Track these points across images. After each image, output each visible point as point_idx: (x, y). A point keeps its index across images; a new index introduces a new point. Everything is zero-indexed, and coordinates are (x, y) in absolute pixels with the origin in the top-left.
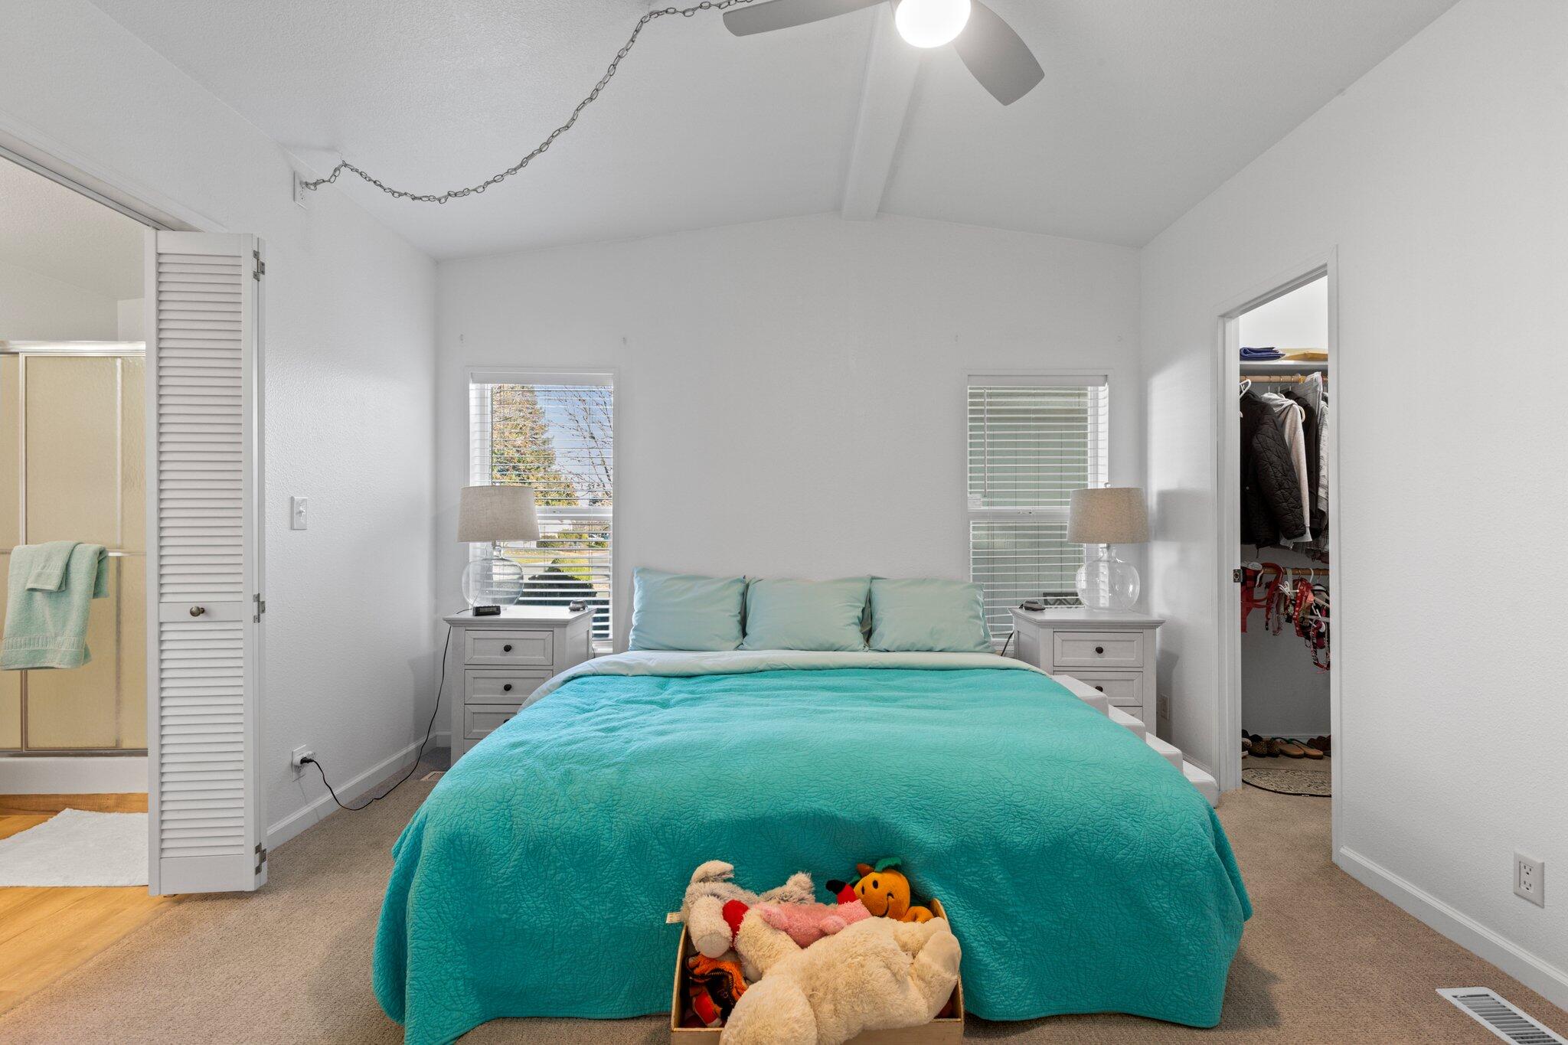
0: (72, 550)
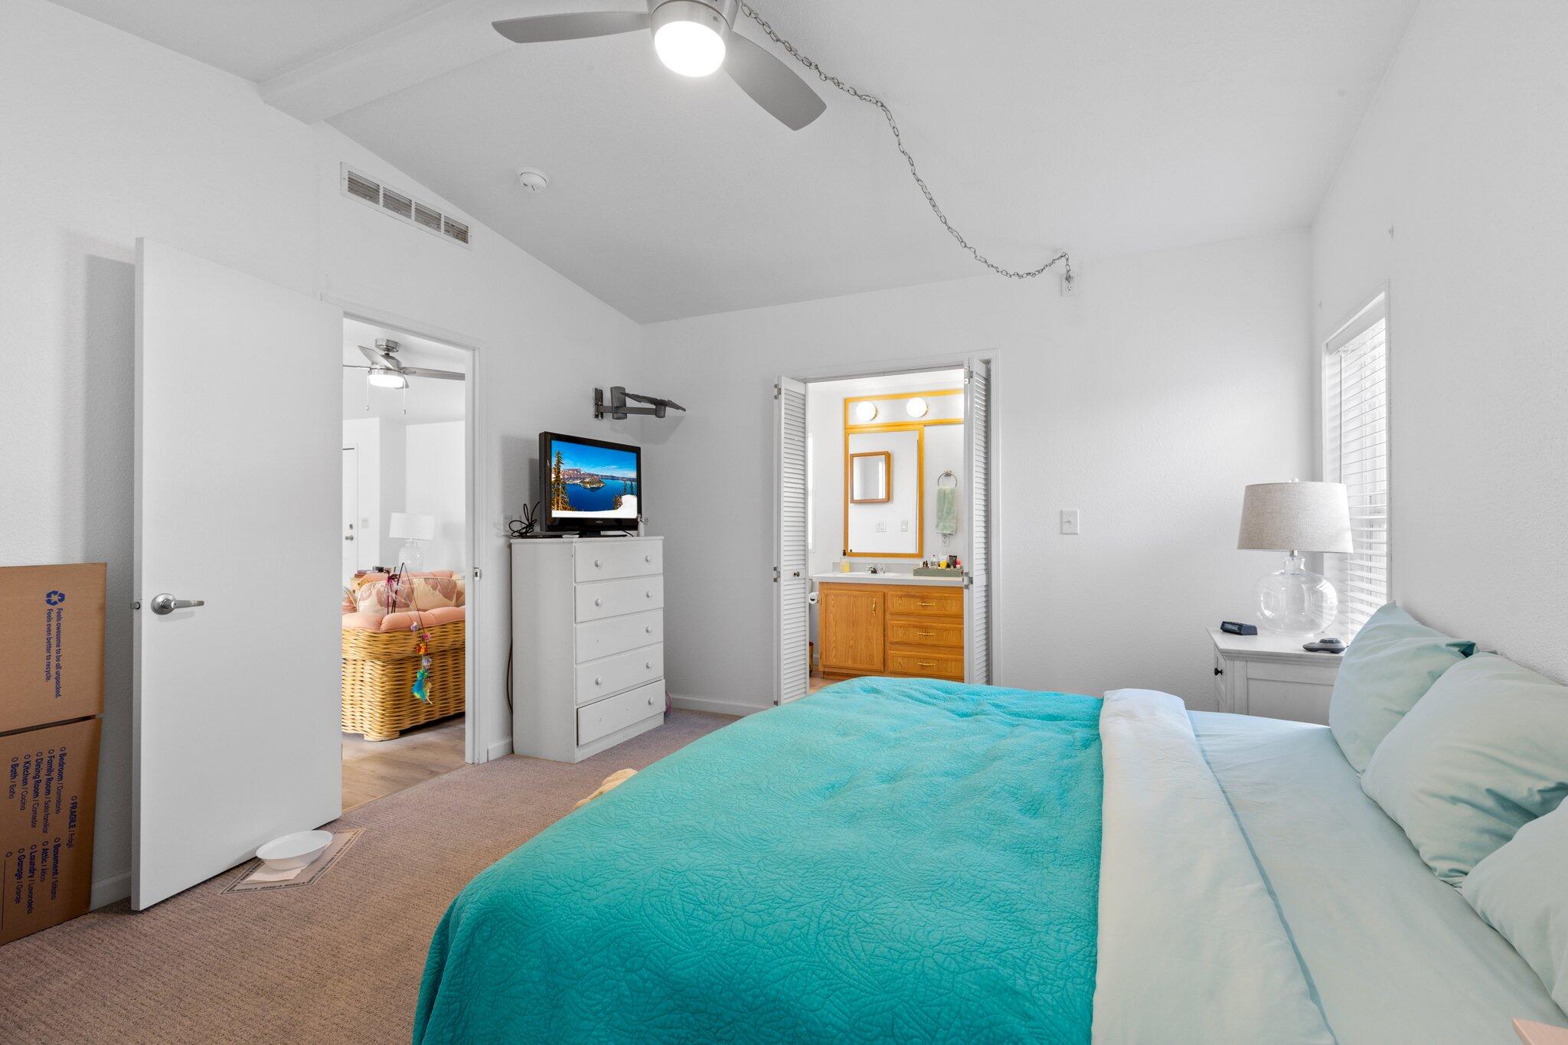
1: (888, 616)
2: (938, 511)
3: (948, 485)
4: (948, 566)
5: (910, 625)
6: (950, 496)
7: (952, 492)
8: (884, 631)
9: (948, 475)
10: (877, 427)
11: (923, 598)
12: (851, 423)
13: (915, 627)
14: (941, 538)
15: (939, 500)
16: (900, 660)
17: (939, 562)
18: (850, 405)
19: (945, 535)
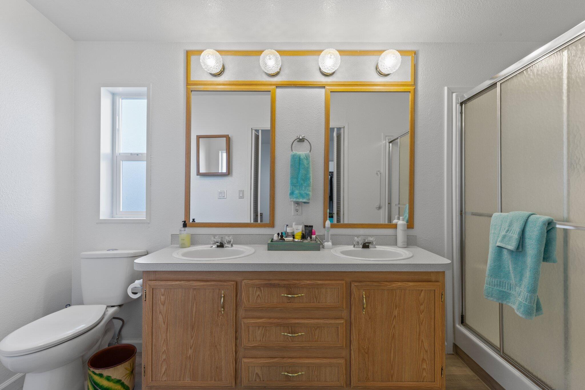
0: (527, 220)
1: (241, 313)
2: (292, 178)
3: (302, 151)
4: (304, 237)
5: (271, 323)
6: (305, 162)
7: (307, 157)
8: (236, 332)
9: (301, 140)
10: (224, 84)
11: (289, 288)
12: (194, 78)
13: (278, 325)
14: (293, 207)
15: (293, 166)
16: (258, 370)
17: (293, 232)
18: (193, 58)
19: (297, 203)
